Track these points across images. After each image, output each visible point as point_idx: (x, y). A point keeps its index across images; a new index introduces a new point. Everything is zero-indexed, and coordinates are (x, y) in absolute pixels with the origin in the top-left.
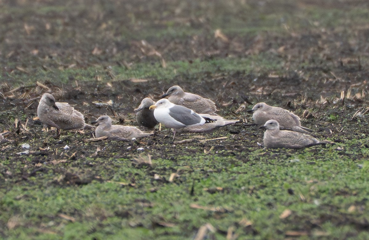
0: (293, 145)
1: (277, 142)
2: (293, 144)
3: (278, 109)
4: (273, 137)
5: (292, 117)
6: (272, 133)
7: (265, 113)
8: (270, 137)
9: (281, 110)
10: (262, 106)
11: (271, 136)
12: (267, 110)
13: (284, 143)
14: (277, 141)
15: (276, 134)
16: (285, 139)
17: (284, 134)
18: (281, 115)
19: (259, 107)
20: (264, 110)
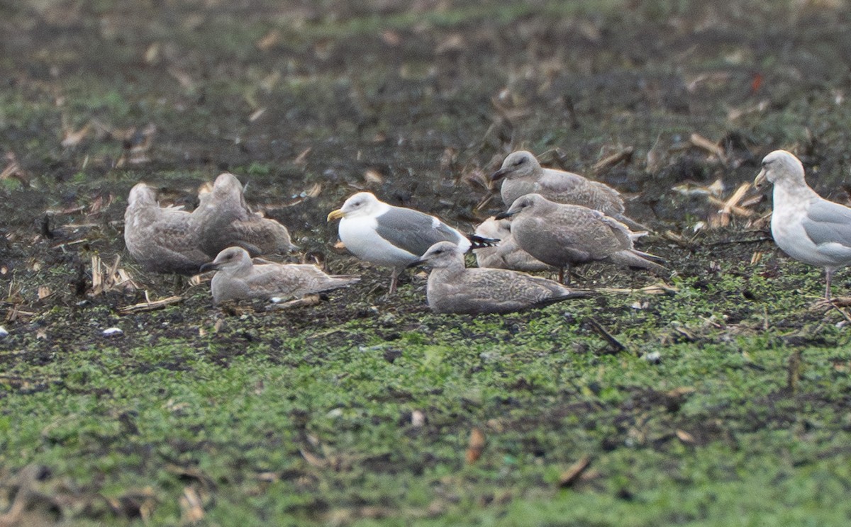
0: (500, 304)
1: (460, 298)
2: (500, 301)
3: (573, 210)
4: (449, 286)
5: (611, 227)
6: (445, 277)
7: (539, 220)
8: (441, 285)
9: (582, 211)
10: (532, 203)
11: (444, 285)
12: (545, 212)
13: (477, 300)
14: (459, 295)
15: (455, 277)
16: (479, 289)
17: (477, 276)
18: (580, 223)
19: (523, 205)
20: (538, 214)
